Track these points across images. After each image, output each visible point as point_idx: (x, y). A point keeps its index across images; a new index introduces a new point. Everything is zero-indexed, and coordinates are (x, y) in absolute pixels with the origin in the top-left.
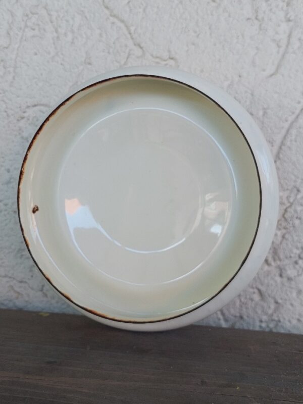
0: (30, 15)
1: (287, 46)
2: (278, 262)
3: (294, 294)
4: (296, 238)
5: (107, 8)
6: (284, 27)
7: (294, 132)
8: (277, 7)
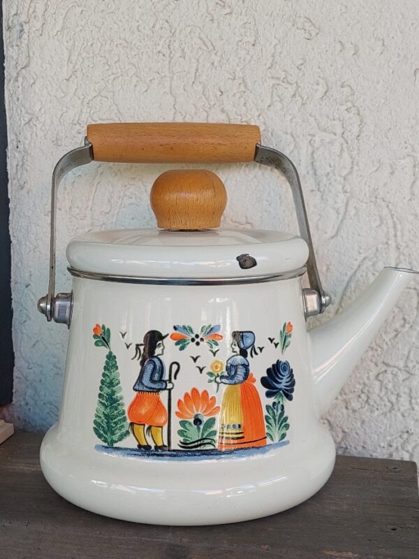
1: (345, 213)
2: (344, 396)
3: (359, 424)
4: (358, 375)
6: (342, 197)
7: (353, 285)
8: (335, 181)
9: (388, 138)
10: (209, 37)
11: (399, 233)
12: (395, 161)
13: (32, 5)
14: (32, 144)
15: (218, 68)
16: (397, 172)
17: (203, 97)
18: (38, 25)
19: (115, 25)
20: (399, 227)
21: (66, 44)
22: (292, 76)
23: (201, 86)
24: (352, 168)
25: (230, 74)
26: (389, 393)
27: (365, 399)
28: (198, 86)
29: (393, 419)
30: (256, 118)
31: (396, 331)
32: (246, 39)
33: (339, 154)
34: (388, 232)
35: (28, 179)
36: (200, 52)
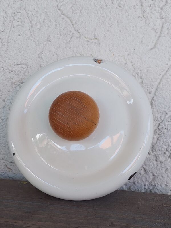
0: (16, 13)
1: (161, 32)
2: (155, 153)
3: (164, 171)
4: (165, 140)
5: (59, 10)
6: (159, 21)
7: (164, 81)
8: (155, 10)
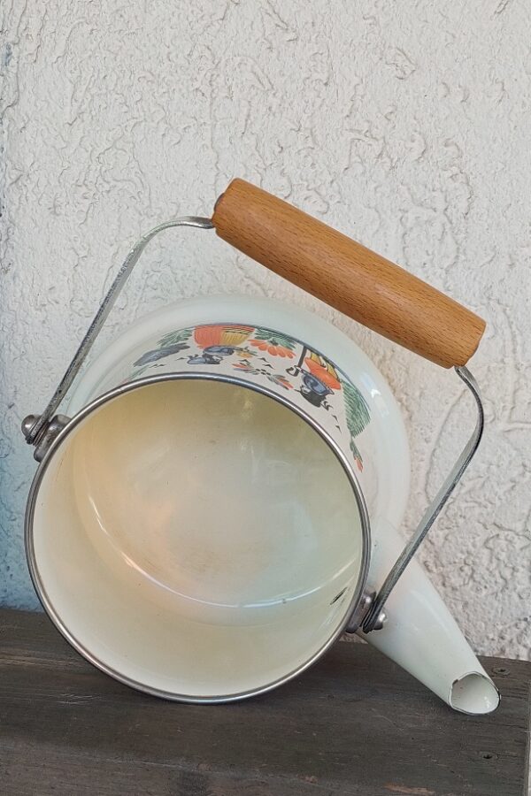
9: (506, 217)
10: (266, 71)
11: (519, 348)
12: (515, 249)
13: (24, 19)
14: (21, 211)
15: (277, 115)
16: (517, 263)
17: (256, 153)
18: (32, 47)
19: (137, 52)
20: (519, 339)
21: (69, 75)
22: (377, 128)
23: (253, 138)
24: (457, 257)
25: (293, 122)
26: (502, 565)
27: (469, 573)
28: (249, 139)
29: (506, 601)
30: (327, 185)
31: (512, 481)
32: (316, 76)
33: (440, 237)
34: (504, 346)
35: (14, 260)
36: (253, 92)
